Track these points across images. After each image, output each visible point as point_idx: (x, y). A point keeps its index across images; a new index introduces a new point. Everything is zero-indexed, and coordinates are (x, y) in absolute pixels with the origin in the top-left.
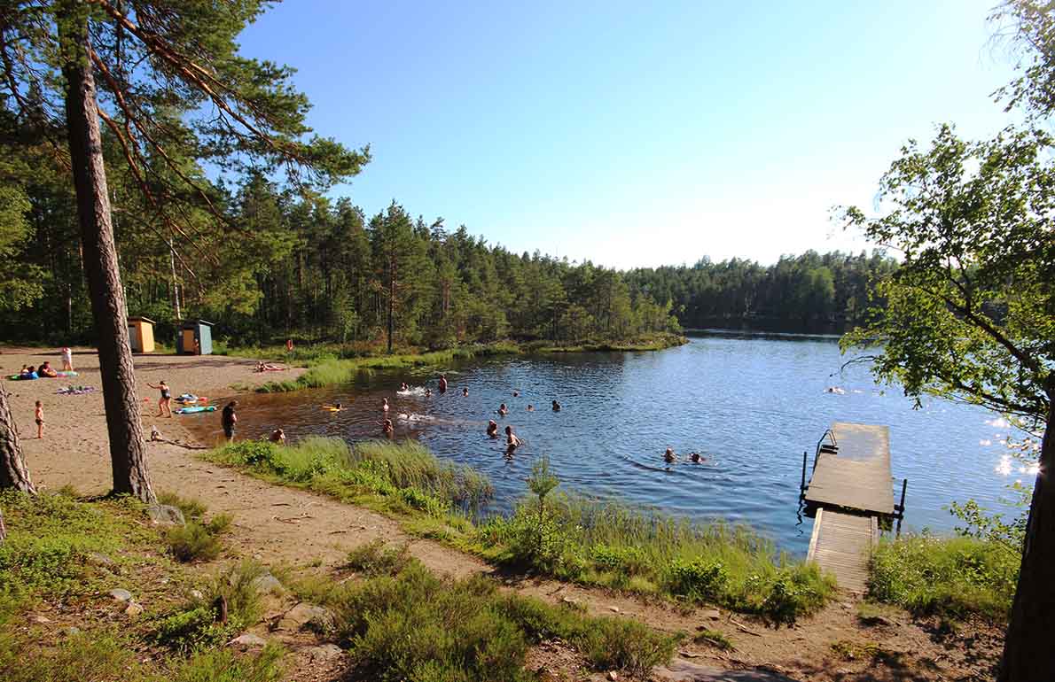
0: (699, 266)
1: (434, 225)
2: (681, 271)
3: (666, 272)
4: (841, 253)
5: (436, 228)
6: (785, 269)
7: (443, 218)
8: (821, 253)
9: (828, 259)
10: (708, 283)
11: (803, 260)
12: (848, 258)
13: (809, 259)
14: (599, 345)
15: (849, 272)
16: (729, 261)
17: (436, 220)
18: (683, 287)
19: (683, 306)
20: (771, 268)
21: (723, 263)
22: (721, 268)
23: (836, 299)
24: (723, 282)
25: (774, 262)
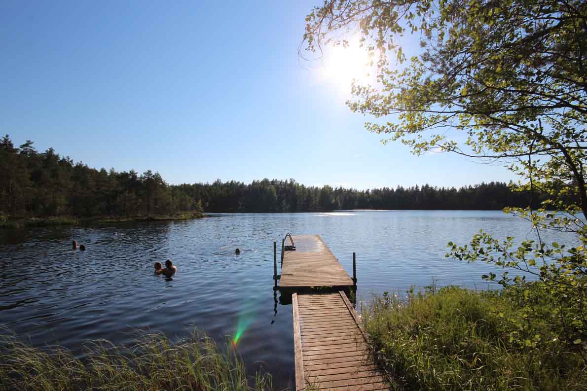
0: (215, 184)
1: (24, 146)
2: (207, 186)
3: (198, 186)
4: (278, 180)
5: (26, 148)
6: (256, 186)
7: (32, 141)
8: (270, 180)
9: (273, 182)
10: (220, 192)
11: (262, 182)
12: (281, 182)
13: (266, 182)
14: (147, 217)
15: (282, 188)
16: (230, 182)
17: (25, 143)
18: (207, 194)
19: (208, 203)
20: (250, 185)
21: (227, 183)
22: (227, 185)
23: (278, 199)
24: (227, 191)
25: (251, 183)
